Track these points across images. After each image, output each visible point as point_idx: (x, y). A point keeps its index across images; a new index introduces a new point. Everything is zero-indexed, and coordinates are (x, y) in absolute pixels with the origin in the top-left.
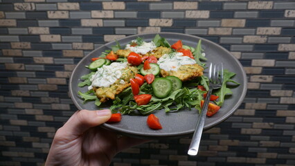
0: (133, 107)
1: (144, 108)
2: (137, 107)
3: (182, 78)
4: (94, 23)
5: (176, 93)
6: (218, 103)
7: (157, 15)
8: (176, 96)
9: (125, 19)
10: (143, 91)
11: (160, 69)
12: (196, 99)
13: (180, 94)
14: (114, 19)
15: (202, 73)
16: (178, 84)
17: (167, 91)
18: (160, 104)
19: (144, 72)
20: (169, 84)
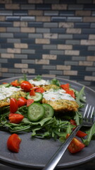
0: (3, 123)
1: (13, 127)
2: (7, 123)
3: (56, 108)
4: (9, 56)
5: (46, 120)
6: (84, 141)
7: (47, 52)
8: (45, 123)
9: (28, 54)
10: (20, 111)
11: (42, 98)
12: (64, 130)
13: (50, 122)
14: (21, 54)
15: (76, 109)
16: (51, 113)
17: (39, 116)
18: (29, 127)
19: (29, 97)
20: (42, 110)
